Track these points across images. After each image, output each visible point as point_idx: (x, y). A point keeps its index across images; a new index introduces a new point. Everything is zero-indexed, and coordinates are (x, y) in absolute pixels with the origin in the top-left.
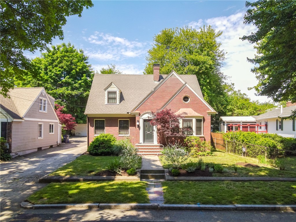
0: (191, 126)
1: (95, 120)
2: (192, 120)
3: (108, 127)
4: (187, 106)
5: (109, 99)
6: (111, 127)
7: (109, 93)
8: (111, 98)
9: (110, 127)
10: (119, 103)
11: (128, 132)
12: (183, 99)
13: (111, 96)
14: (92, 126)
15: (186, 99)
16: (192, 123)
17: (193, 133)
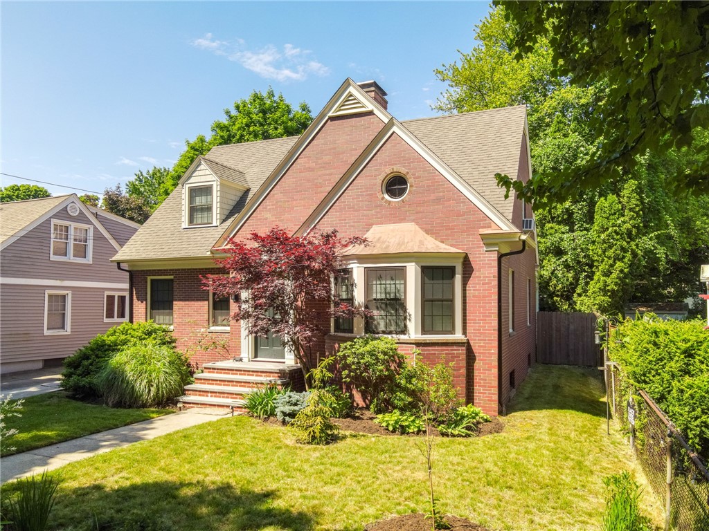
0: (402, 297)
1: (152, 280)
2: (403, 269)
3: (181, 302)
5: (193, 211)
6: (188, 300)
7: (194, 192)
8: (200, 208)
9: (187, 303)
10: (219, 222)
12: (382, 189)
13: (199, 201)
14: (142, 299)
16: (405, 285)
17: (408, 323)
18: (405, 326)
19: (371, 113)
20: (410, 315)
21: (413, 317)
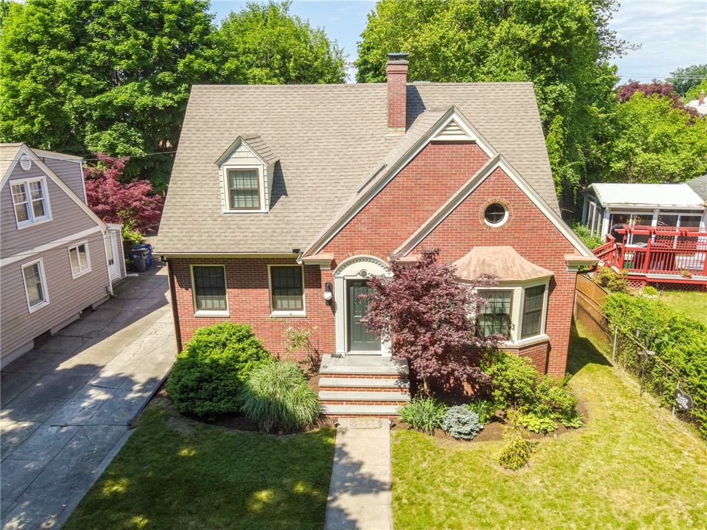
0: (508, 312)
1: (191, 266)
2: (510, 292)
3: (236, 290)
4: (496, 239)
5: (234, 193)
7: (233, 174)
8: (241, 193)
9: (244, 290)
10: (268, 207)
11: (300, 302)
12: (483, 215)
13: (240, 184)
14: (185, 286)
15: (494, 212)
16: (511, 303)
17: (512, 331)
18: (509, 334)
19: (473, 142)
20: (514, 326)
21: (516, 327)
